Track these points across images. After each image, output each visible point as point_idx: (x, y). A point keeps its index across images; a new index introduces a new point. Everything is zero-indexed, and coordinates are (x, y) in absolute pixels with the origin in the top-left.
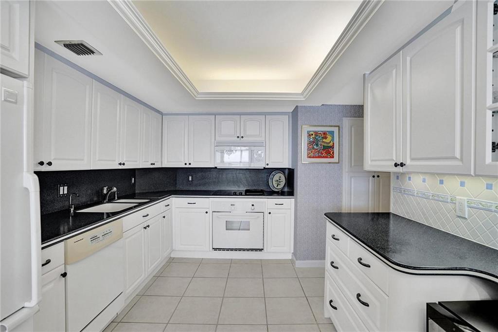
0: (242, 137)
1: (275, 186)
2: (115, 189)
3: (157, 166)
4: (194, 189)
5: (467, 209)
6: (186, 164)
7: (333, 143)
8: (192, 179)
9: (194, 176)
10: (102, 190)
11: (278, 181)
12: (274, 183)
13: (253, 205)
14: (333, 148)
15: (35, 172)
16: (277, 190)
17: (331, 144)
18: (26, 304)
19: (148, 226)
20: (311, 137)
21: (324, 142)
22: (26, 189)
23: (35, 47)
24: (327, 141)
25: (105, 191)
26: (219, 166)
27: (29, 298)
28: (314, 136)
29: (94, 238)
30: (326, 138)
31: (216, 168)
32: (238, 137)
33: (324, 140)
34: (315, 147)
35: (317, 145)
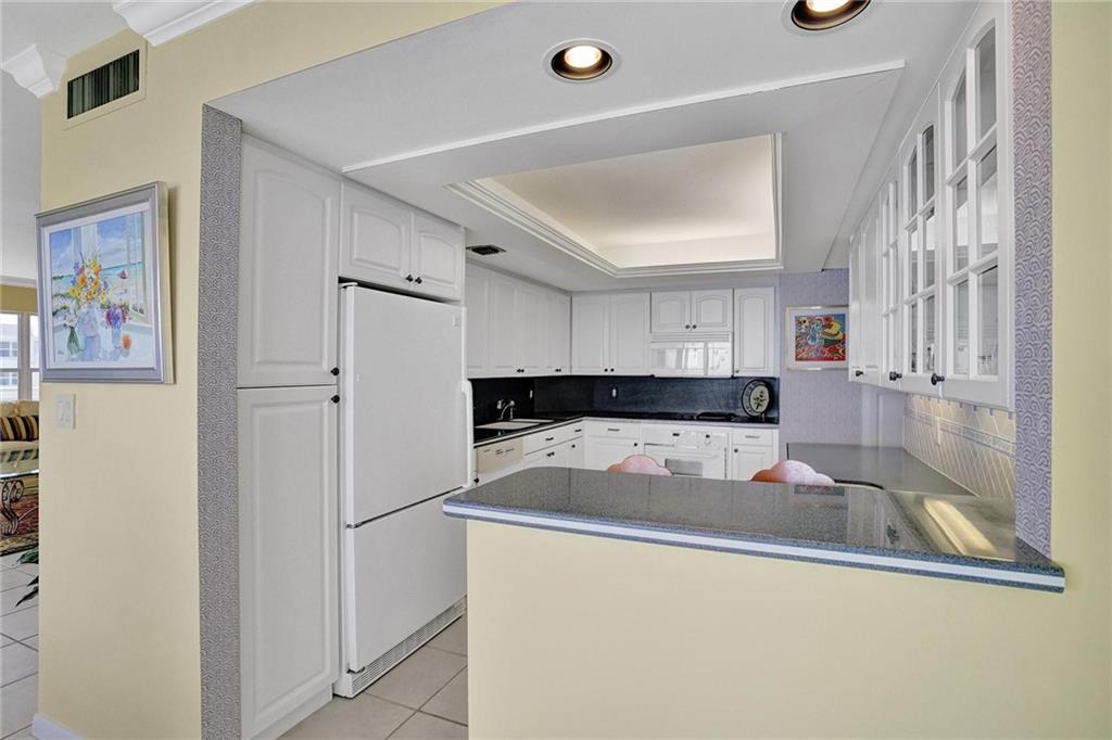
0: (695, 327)
1: (754, 407)
2: (512, 403)
3: (564, 373)
4: (620, 409)
5: (940, 433)
6: (606, 370)
7: (844, 335)
8: (617, 393)
9: (620, 389)
10: (497, 404)
11: (757, 399)
12: (752, 401)
13: (708, 436)
14: (844, 343)
15: (469, 380)
16: (755, 414)
17: (840, 337)
18: (464, 486)
19: (553, 454)
20: (803, 326)
21: (827, 334)
22: (464, 394)
23: (467, 262)
24: (833, 330)
25: (499, 407)
26: (659, 373)
27: (466, 482)
28: (807, 324)
29: (499, 452)
30: (830, 327)
31: (653, 376)
32: (687, 327)
33: (827, 330)
34: (810, 342)
35: (814, 339)
